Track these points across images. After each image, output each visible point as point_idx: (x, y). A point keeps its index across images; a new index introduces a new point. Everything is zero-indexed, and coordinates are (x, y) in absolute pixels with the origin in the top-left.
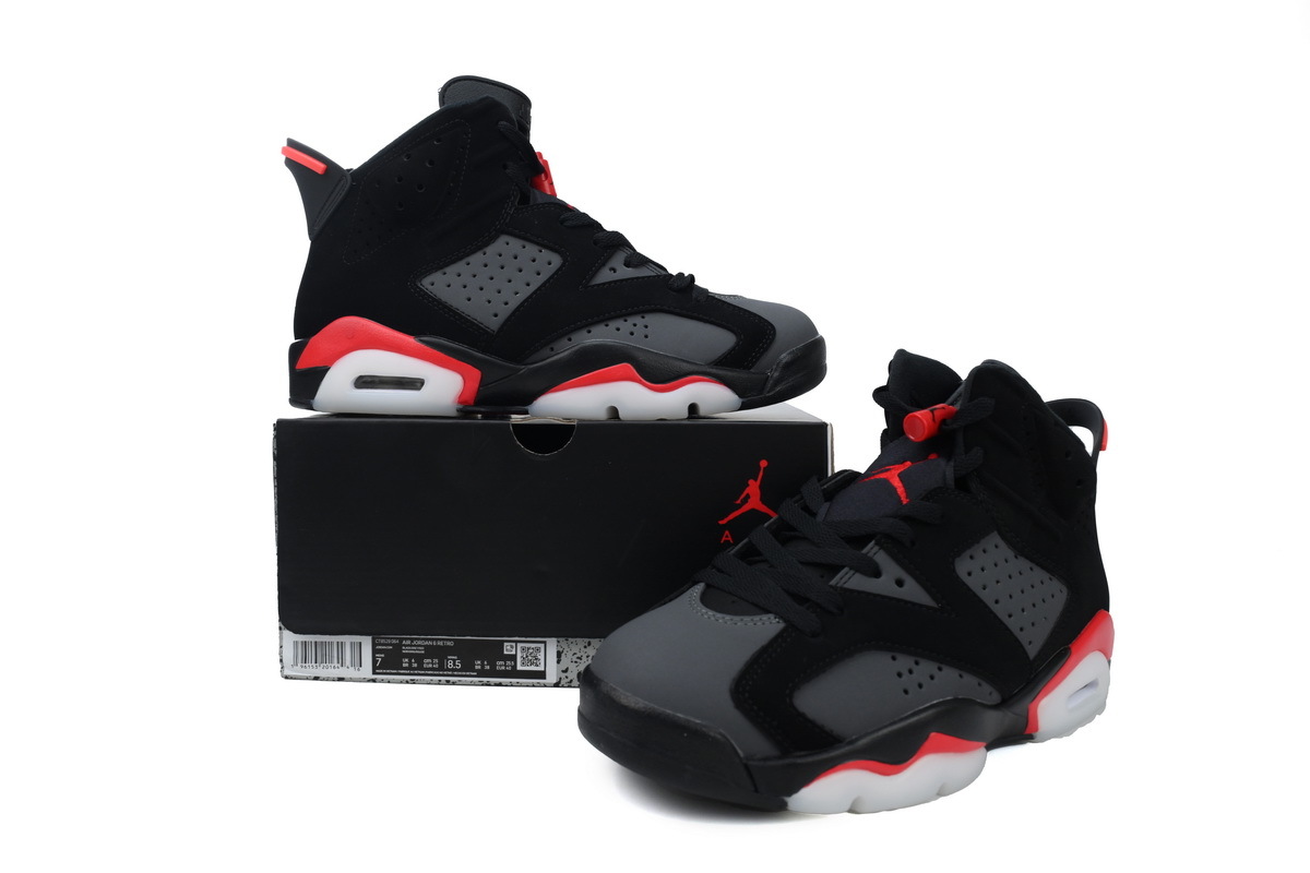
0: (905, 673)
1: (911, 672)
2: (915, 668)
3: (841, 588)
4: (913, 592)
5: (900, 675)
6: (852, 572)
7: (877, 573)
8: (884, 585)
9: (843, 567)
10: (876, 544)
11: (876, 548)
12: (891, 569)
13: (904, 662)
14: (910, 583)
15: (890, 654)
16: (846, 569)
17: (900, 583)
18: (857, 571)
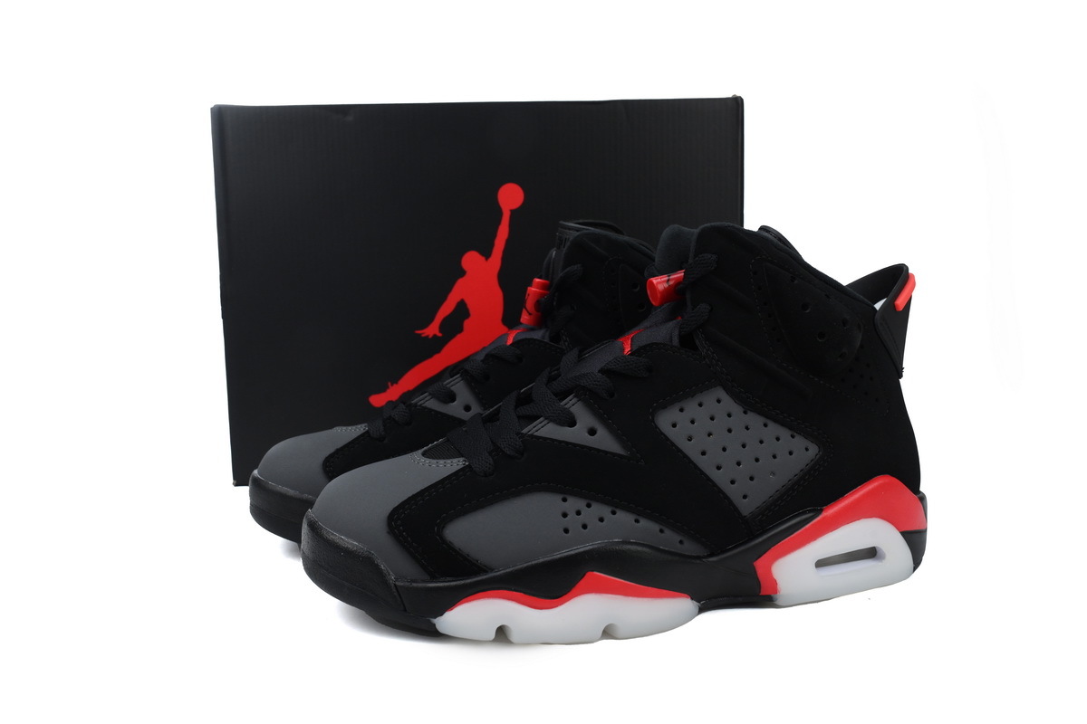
0: (572, 515)
1: (578, 513)
2: (585, 510)
3: (532, 436)
4: (605, 441)
5: (565, 515)
6: (546, 422)
7: (572, 422)
8: (575, 435)
9: (538, 418)
10: (575, 396)
11: (575, 400)
12: (584, 418)
13: (574, 503)
14: (602, 432)
15: (561, 496)
16: (542, 419)
17: (592, 432)
18: (551, 421)
